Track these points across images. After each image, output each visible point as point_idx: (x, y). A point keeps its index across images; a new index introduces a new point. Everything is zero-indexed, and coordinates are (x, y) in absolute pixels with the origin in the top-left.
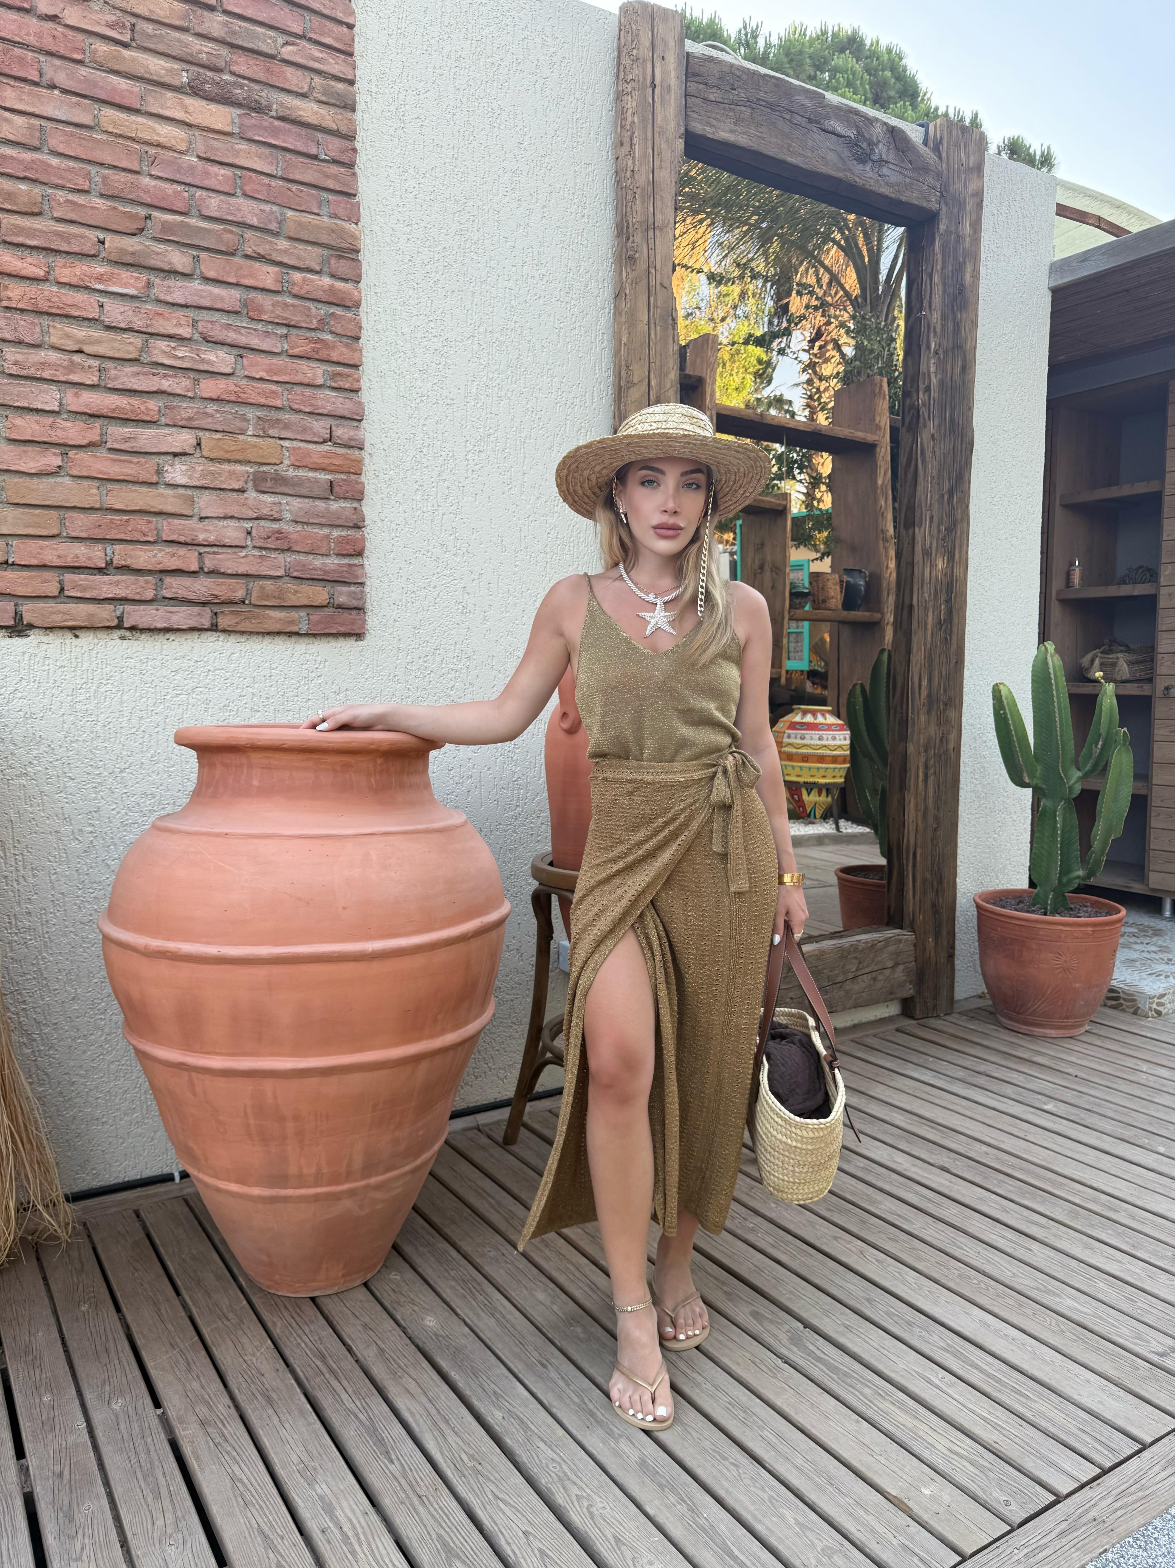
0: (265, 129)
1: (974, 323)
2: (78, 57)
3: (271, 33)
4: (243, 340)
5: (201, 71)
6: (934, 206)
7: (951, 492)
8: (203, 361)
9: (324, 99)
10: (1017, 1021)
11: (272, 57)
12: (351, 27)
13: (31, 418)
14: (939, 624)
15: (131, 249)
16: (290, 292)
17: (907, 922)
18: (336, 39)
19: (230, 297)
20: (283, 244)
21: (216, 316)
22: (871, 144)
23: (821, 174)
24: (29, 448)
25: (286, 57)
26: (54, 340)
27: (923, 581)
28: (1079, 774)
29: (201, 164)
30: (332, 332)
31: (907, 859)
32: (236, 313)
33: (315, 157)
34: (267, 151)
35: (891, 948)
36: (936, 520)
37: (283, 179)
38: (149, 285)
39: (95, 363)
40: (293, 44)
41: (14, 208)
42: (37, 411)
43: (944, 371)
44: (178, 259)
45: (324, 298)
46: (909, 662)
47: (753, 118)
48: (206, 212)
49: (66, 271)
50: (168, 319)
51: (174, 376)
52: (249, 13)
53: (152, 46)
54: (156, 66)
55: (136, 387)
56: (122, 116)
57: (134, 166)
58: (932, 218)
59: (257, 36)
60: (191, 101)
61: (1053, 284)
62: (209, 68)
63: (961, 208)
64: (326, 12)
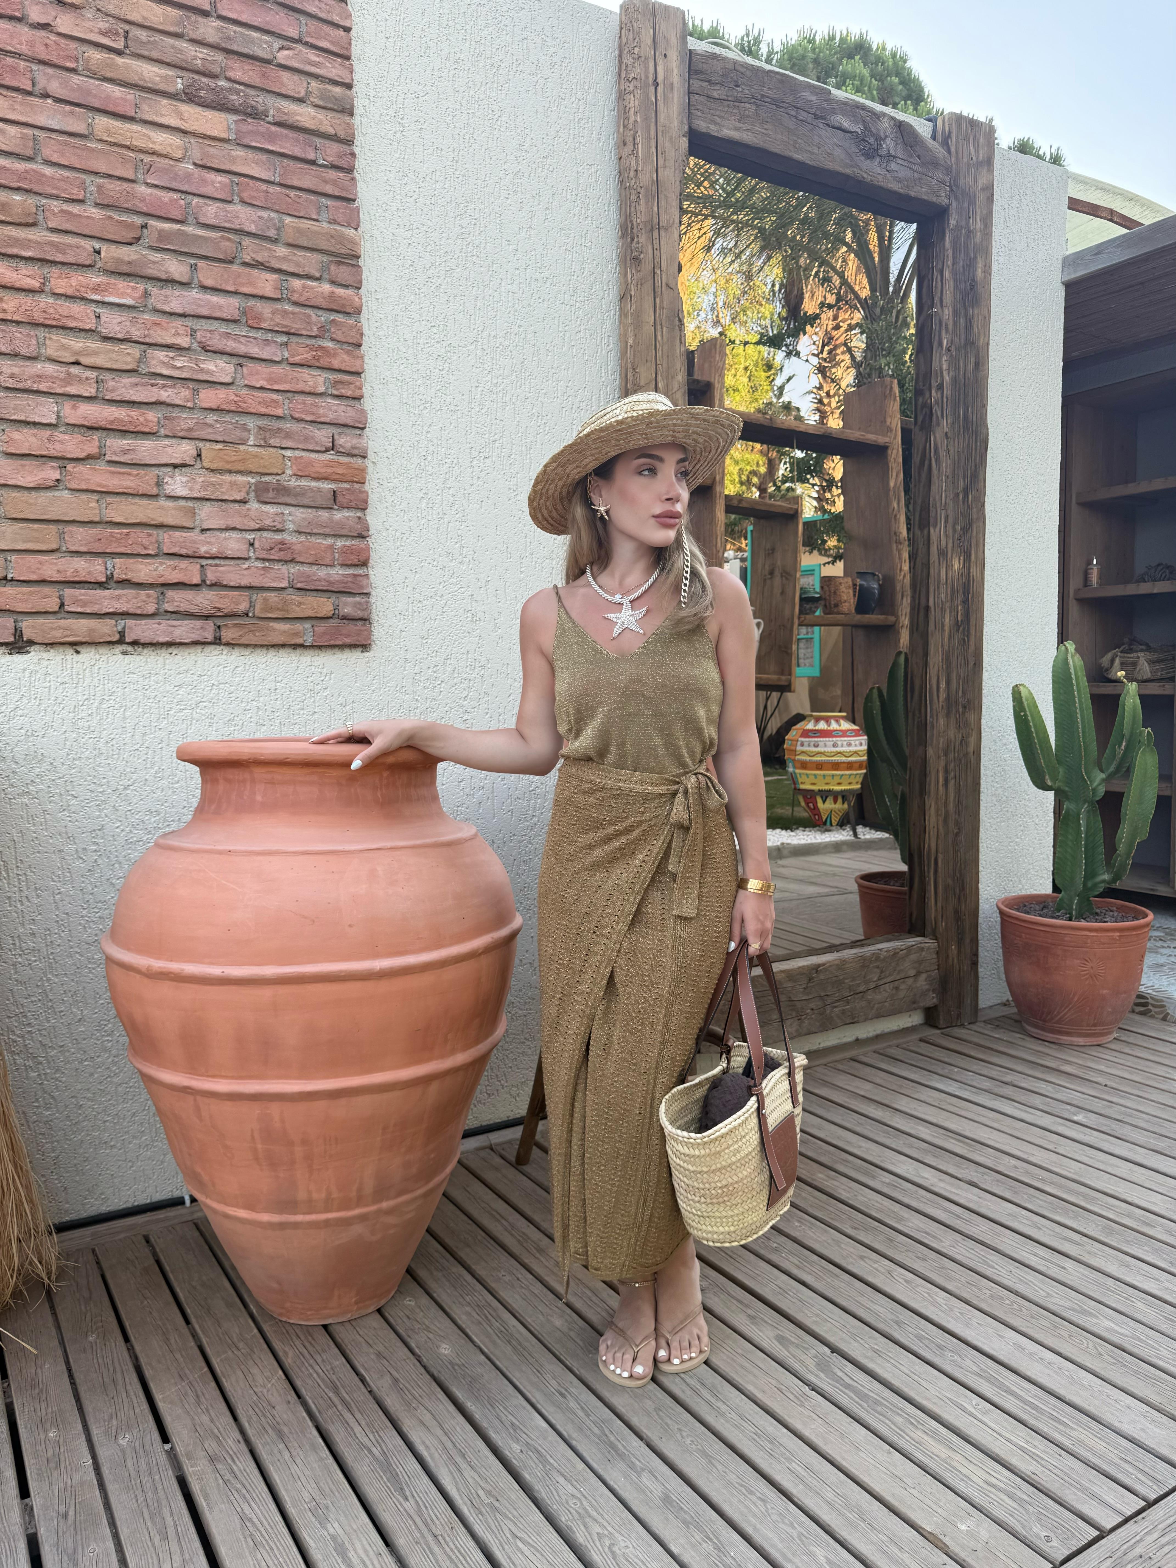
0: (262, 135)
1: (987, 319)
2: (72, 65)
3: (266, 38)
4: (242, 349)
5: (196, 77)
6: (944, 201)
7: (966, 492)
8: (202, 370)
9: (321, 103)
10: (1043, 1029)
11: (268, 62)
12: (347, 30)
13: (28, 431)
14: (957, 625)
15: (127, 259)
16: (289, 299)
17: (929, 929)
18: (332, 43)
19: (229, 305)
20: (282, 251)
21: (215, 325)
22: (879, 139)
23: (829, 171)
24: (26, 462)
25: (283, 62)
26: (51, 352)
27: (939, 582)
28: (1103, 776)
29: (197, 172)
30: (332, 339)
31: (929, 865)
32: (235, 321)
33: (313, 163)
34: (264, 157)
35: (913, 957)
36: (951, 520)
37: (281, 185)
38: (146, 294)
39: (92, 374)
40: (289, 49)
41: (8, 219)
42: (35, 424)
43: (957, 369)
44: (176, 268)
45: (324, 305)
46: (926, 664)
47: (758, 115)
48: (203, 220)
49: (61, 282)
50: (166, 330)
51: (174, 387)
52: (244, 18)
53: (146, 53)
54: (150, 73)
55: (134, 398)
56: (116, 124)
57: (130, 175)
58: (942, 213)
59: (252, 41)
60: (186, 108)
61: (1067, 278)
62: (204, 74)
63: (972, 202)
64: (322, 15)
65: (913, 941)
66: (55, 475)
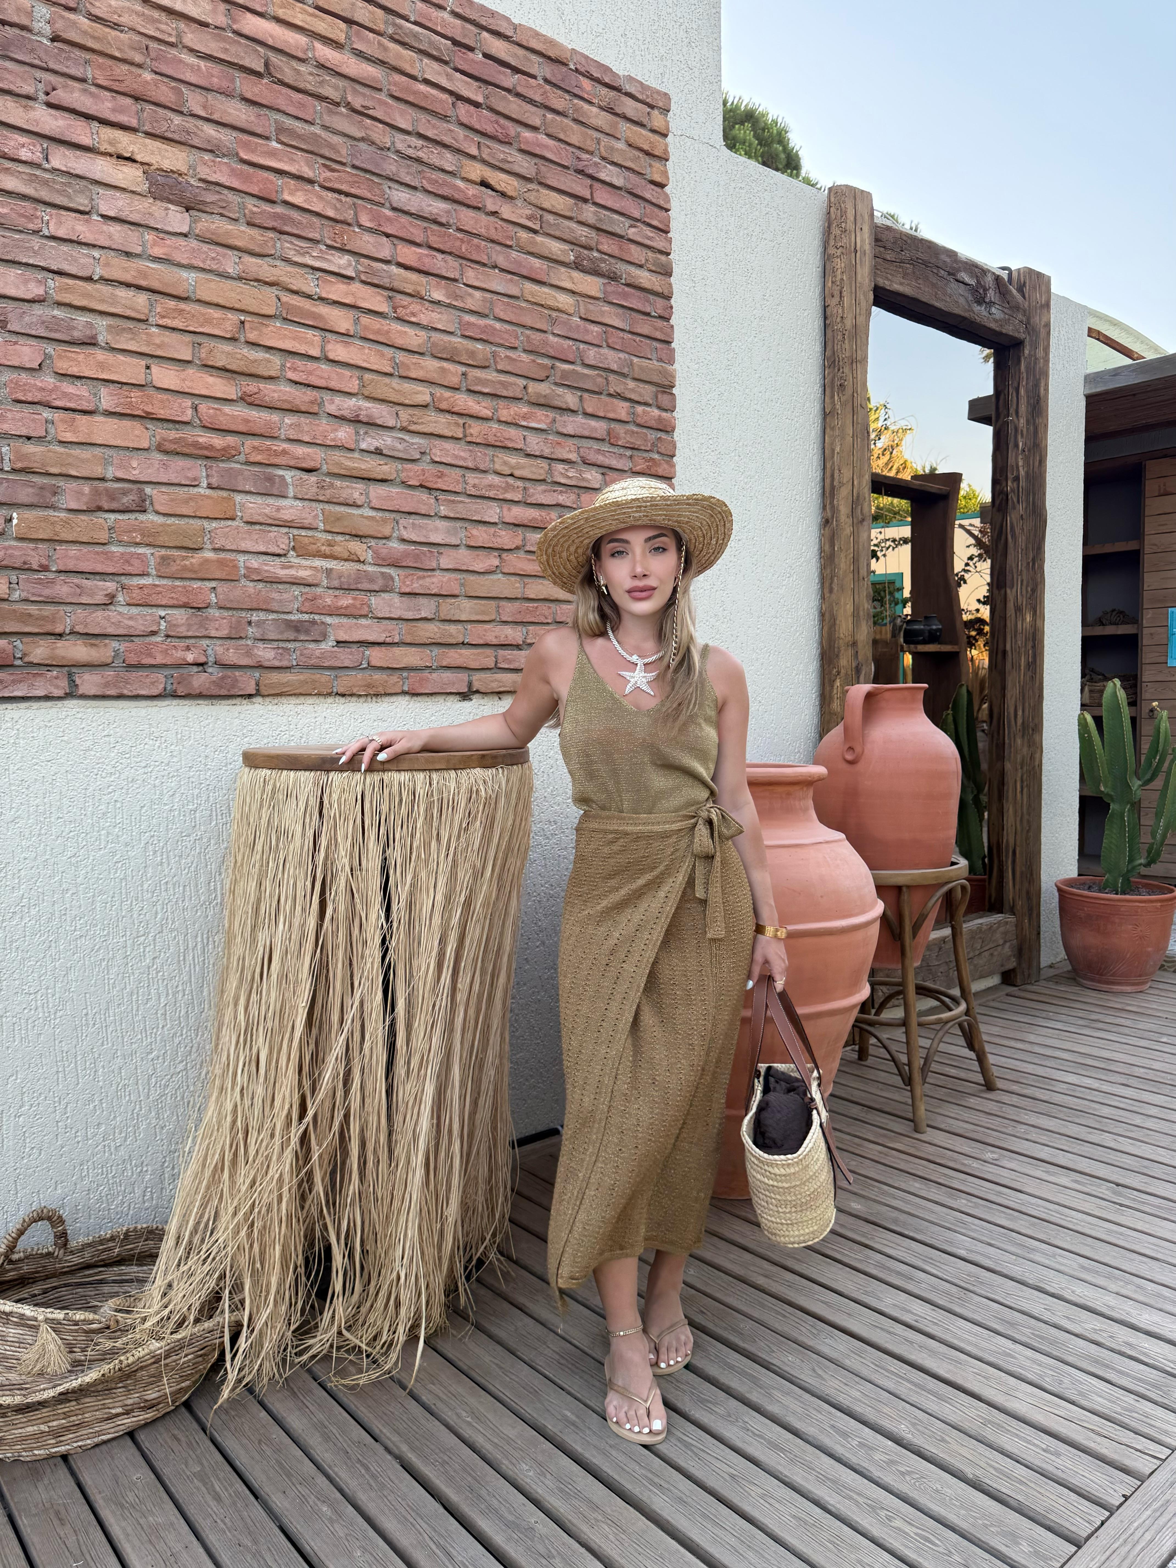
0: (619, 294)
1: (1046, 426)
2: (509, 243)
3: (622, 219)
4: (607, 462)
5: (582, 250)
6: (1022, 336)
7: (1034, 560)
8: (584, 479)
9: (654, 269)
11: (621, 237)
12: (667, 210)
13: (482, 528)
14: (1028, 665)
15: (542, 393)
16: (634, 422)
17: (1006, 907)
18: (661, 222)
19: (599, 427)
20: (631, 384)
21: (591, 442)
22: (985, 290)
23: (955, 314)
24: (479, 552)
25: (632, 237)
26: (498, 467)
27: (1016, 631)
28: (1140, 783)
29: (582, 323)
30: (658, 452)
32: (603, 440)
33: (648, 314)
34: (621, 311)
36: (1025, 583)
37: (631, 332)
38: (553, 420)
39: (519, 483)
40: (635, 227)
41: (475, 363)
42: (485, 523)
43: (1029, 465)
44: (570, 399)
45: (655, 425)
46: (1004, 696)
47: (914, 273)
48: (587, 362)
49: (507, 412)
50: (563, 447)
51: (566, 492)
52: (609, 204)
53: (552, 233)
54: (556, 248)
55: (544, 502)
56: (536, 288)
57: (544, 327)
58: (1018, 344)
59: (612, 222)
60: (576, 274)
61: (1088, 392)
62: (585, 247)
63: (1038, 336)
64: (654, 201)
65: (998, 917)
66: (496, 562)
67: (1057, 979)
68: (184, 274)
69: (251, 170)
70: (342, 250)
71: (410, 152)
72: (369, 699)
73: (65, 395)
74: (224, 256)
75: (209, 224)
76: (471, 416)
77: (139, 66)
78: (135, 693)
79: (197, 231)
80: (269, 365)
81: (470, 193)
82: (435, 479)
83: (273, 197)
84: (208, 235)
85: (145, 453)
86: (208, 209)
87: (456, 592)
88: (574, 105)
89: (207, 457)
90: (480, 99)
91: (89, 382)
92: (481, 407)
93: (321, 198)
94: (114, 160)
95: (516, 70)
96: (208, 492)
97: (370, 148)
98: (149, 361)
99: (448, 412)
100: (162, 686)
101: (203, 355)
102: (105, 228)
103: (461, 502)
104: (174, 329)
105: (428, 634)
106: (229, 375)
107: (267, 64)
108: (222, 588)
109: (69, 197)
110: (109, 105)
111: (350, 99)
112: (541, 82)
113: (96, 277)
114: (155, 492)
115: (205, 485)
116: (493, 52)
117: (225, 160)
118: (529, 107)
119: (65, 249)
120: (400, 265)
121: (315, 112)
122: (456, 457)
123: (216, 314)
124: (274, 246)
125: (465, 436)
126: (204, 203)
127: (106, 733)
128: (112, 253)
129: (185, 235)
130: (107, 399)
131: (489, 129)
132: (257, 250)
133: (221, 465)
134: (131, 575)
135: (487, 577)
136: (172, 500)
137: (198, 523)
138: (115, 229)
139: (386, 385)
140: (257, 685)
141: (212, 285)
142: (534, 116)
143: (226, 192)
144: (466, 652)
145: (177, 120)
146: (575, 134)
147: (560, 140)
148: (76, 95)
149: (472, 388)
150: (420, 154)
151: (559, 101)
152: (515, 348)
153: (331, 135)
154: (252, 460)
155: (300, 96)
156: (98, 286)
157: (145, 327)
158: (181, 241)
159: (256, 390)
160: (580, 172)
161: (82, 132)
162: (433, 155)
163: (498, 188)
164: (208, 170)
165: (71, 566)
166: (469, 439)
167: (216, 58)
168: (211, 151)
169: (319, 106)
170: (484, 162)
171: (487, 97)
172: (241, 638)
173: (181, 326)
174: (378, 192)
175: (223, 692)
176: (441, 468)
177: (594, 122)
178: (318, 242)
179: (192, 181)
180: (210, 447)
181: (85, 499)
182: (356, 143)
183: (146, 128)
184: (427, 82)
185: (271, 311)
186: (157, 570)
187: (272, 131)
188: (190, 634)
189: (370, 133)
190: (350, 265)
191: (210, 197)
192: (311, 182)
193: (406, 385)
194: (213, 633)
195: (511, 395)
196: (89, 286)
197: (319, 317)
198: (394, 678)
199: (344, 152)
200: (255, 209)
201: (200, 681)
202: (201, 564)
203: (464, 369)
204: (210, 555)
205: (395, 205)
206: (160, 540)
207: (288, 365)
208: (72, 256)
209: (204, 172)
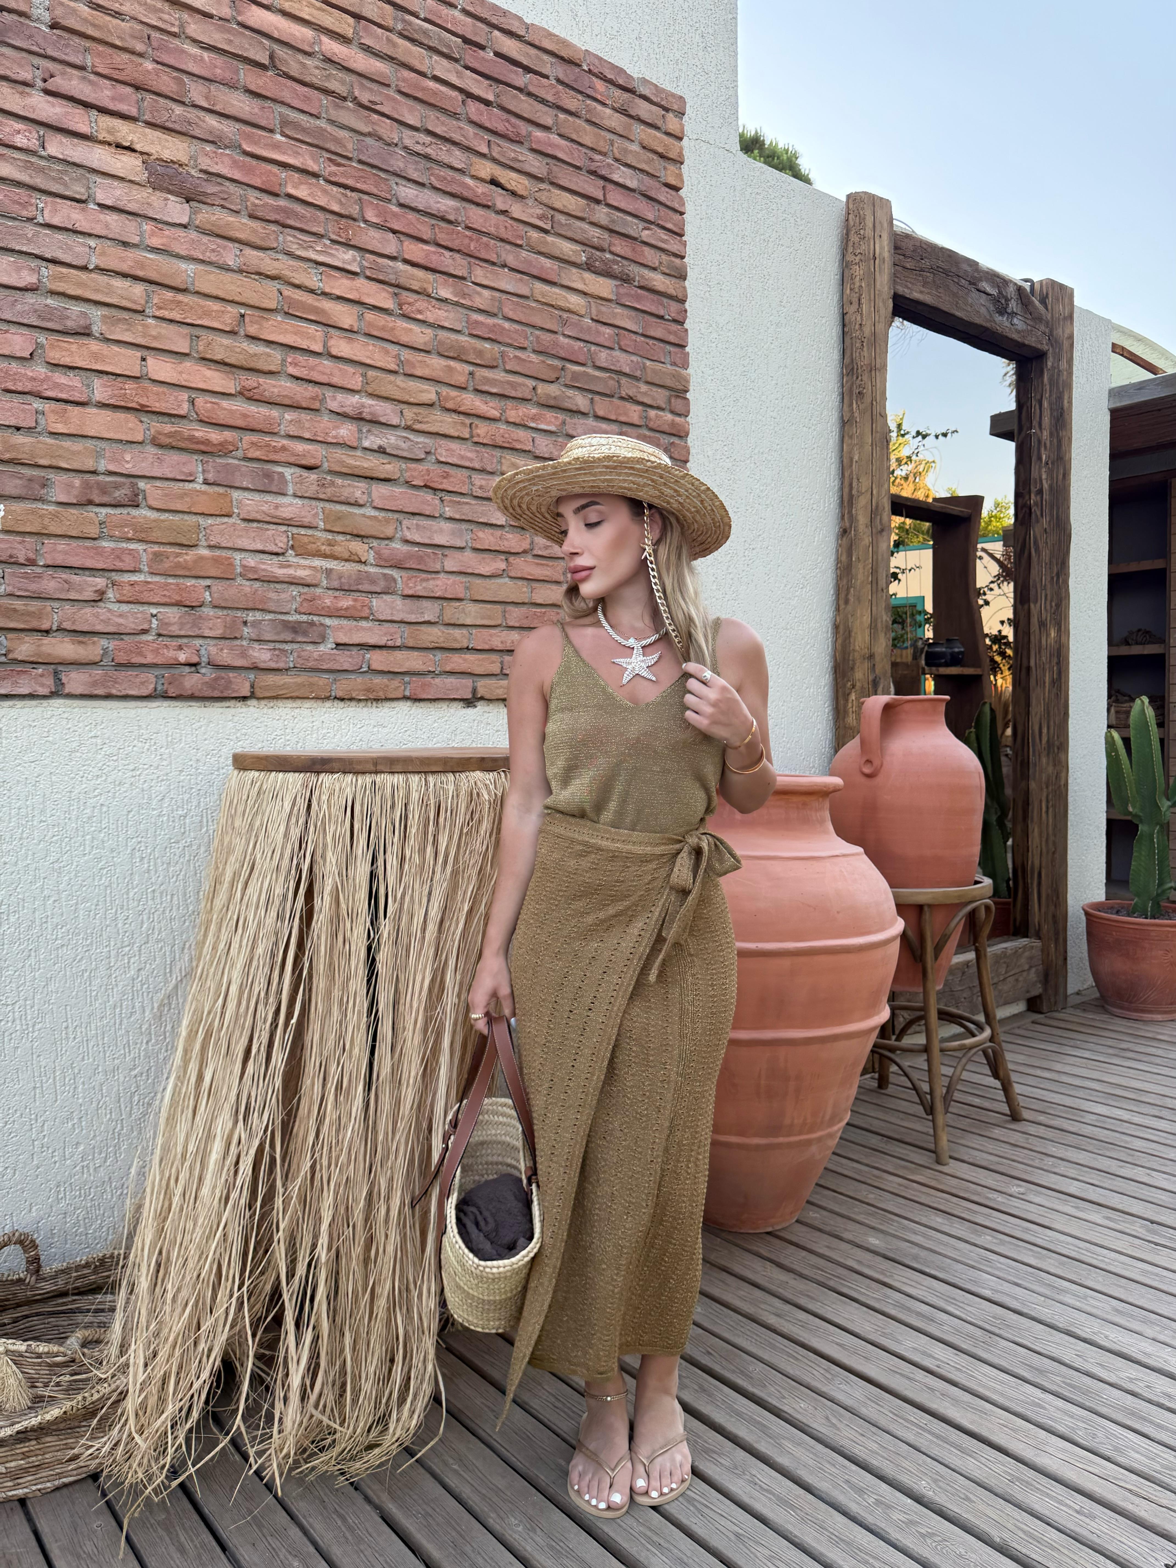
0: (632, 296)
1: (1070, 439)
2: (519, 242)
3: (635, 221)
5: (593, 251)
6: (1045, 347)
7: (1058, 575)
9: (667, 271)
10: (1128, 1009)
11: (635, 239)
12: (682, 214)
13: (489, 531)
14: (1053, 682)
15: (552, 394)
16: (647, 426)
17: (1032, 931)
18: (675, 225)
20: (644, 388)
22: (1007, 300)
23: (976, 324)
24: (486, 556)
25: (645, 240)
27: (1039, 647)
28: (1169, 803)
29: (594, 325)
31: (1032, 878)
33: (661, 317)
34: (633, 313)
35: (1027, 954)
37: (643, 335)
38: (564, 423)
40: (648, 229)
41: (482, 363)
42: (491, 525)
43: (1052, 478)
44: (581, 401)
45: (668, 430)
46: (1028, 713)
47: (934, 281)
48: (598, 364)
49: (516, 413)
52: (623, 205)
53: (564, 233)
54: (567, 248)
56: (547, 288)
57: (554, 327)
58: (1041, 356)
59: (625, 223)
60: (587, 275)
61: (1113, 406)
62: (597, 249)
63: (1061, 349)
64: (669, 203)
65: (1024, 941)
66: (503, 565)
67: (1083, 1006)
68: (183, 265)
69: (254, 162)
70: (348, 245)
71: (419, 148)
72: (369, 704)
73: (57, 385)
74: (225, 248)
75: (209, 216)
76: (479, 416)
77: (141, 55)
78: (124, 693)
79: (197, 222)
80: (269, 359)
81: (480, 191)
82: (440, 480)
83: (276, 189)
84: (208, 227)
85: (139, 446)
86: (209, 201)
87: (461, 596)
88: (587, 106)
89: (204, 452)
90: (491, 97)
91: (82, 373)
92: (489, 408)
93: (325, 191)
94: (113, 150)
95: (528, 69)
96: (204, 488)
97: (377, 144)
98: (145, 353)
99: (455, 411)
100: (152, 686)
101: (201, 348)
102: (102, 216)
103: (467, 503)
104: (171, 321)
105: (431, 638)
106: (228, 369)
107: (272, 57)
108: (217, 586)
109: (65, 185)
110: (108, 93)
111: (357, 93)
112: (554, 82)
113: (91, 267)
114: (149, 486)
115: (200, 479)
116: (504, 50)
117: (227, 152)
118: (540, 106)
119: (60, 237)
120: (406, 261)
121: (321, 106)
122: (462, 457)
123: (215, 306)
124: (277, 239)
125: (472, 437)
126: (205, 194)
127: (93, 734)
128: (109, 243)
129: (185, 226)
130: (100, 390)
131: (500, 127)
132: (259, 242)
133: (218, 460)
134: (122, 571)
135: (493, 581)
136: (166, 495)
137: (194, 518)
138: (112, 218)
139: (391, 382)
140: (252, 687)
141: (212, 277)
142: (546, 116)
143: (227, 183)
144: (470, 657)
145: (178, 110)
146: (588, 136)
147: (573, 141)
148: (74, 82)
149: (479, 388)
150: (429, 150)
151: (572, 101)
152: (524, 348)
153: (337, 129)
154: (250, 455)
155: (306, 89)
156: (93, 275)
157: (141, 318)
158: (181, 232)
159: (255, 385)
160: (593, 173)
161: (80, 120)
162: (443, 152)
163: (508, 186)
164: (208, 161)
165: (59, 562)
166: (476, 439)
167: (219, 49)
168: (213, 142)
169: (325, 100)
170: (494, 160)
171: (497, 96)
172: (236, 638)
173: (178, 317)
174: (385, 188)
175: (216, 694)
176: (447, 468)
177: (607, 123)
178: (322, 236)
179: (193, 172)
180: (207, 442)
181: (75, 492)
182: (362, 138)
183: (147, 117)
184: (436, 78)
185: (273, 305)
186: (150, 567)
187: (276, 124)
188: (182, 633)
189: (377, 128)
190: (354, 260)
191: (211, 189)
192: (315, 175)
193: (412, 383)
194: (207, 633)
195: (520, 396)
196: (83, 276)
197: (322, 312)
198: (396, 683)
199: (350, 146)
200: (257, 201)
201: (191, 681)
202: (195, 562)
203: (471, 368)
204: (205, 552)
205: (402, 201)
206: (153, 536)
207: (289, 360)
208: (66, 244)
209: (205, 163)
